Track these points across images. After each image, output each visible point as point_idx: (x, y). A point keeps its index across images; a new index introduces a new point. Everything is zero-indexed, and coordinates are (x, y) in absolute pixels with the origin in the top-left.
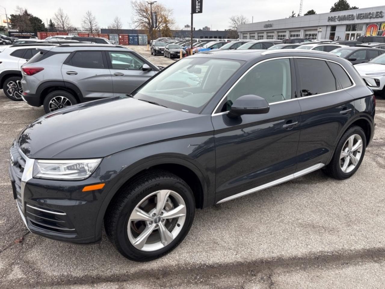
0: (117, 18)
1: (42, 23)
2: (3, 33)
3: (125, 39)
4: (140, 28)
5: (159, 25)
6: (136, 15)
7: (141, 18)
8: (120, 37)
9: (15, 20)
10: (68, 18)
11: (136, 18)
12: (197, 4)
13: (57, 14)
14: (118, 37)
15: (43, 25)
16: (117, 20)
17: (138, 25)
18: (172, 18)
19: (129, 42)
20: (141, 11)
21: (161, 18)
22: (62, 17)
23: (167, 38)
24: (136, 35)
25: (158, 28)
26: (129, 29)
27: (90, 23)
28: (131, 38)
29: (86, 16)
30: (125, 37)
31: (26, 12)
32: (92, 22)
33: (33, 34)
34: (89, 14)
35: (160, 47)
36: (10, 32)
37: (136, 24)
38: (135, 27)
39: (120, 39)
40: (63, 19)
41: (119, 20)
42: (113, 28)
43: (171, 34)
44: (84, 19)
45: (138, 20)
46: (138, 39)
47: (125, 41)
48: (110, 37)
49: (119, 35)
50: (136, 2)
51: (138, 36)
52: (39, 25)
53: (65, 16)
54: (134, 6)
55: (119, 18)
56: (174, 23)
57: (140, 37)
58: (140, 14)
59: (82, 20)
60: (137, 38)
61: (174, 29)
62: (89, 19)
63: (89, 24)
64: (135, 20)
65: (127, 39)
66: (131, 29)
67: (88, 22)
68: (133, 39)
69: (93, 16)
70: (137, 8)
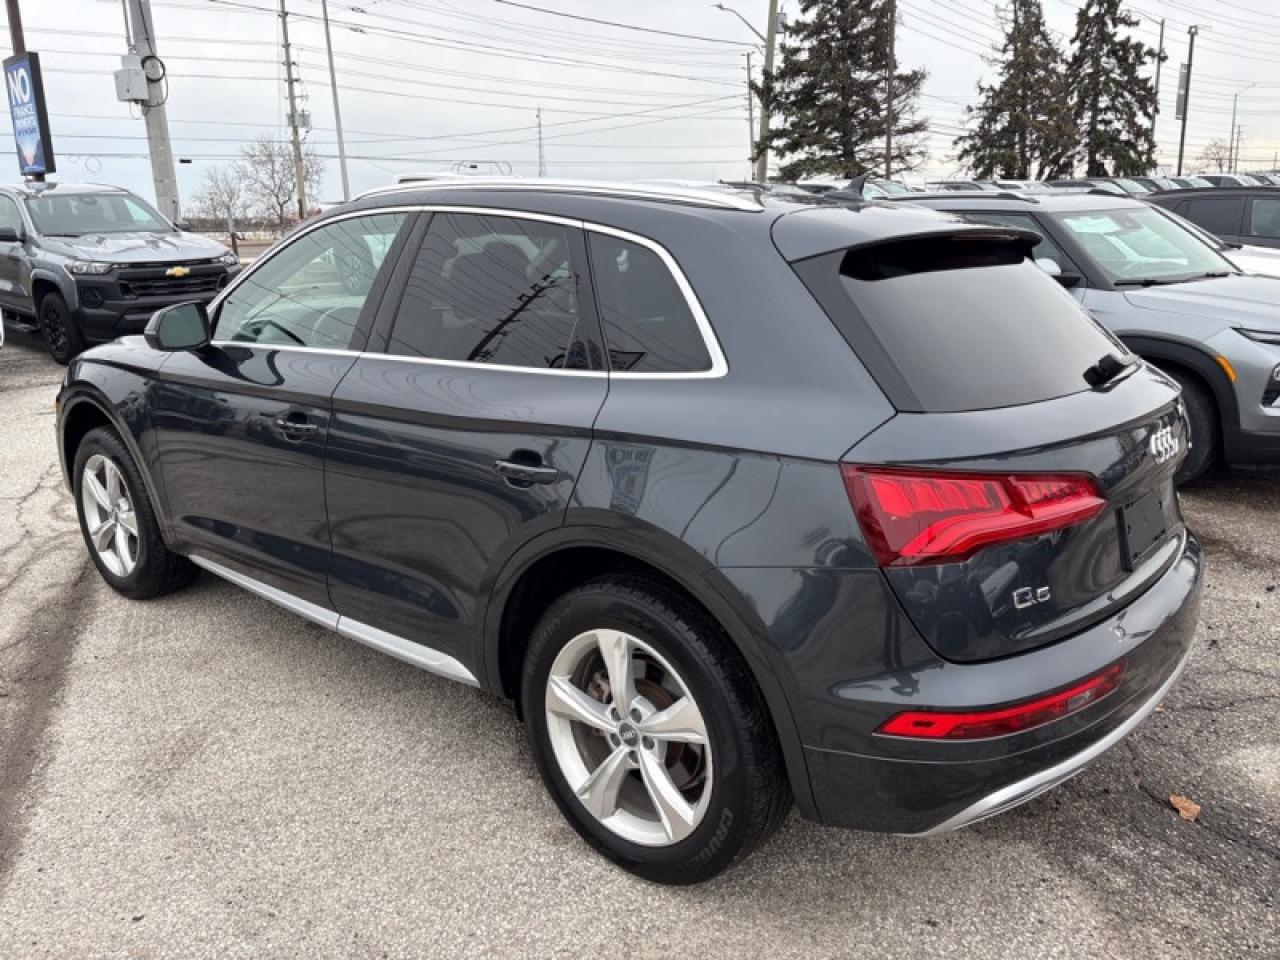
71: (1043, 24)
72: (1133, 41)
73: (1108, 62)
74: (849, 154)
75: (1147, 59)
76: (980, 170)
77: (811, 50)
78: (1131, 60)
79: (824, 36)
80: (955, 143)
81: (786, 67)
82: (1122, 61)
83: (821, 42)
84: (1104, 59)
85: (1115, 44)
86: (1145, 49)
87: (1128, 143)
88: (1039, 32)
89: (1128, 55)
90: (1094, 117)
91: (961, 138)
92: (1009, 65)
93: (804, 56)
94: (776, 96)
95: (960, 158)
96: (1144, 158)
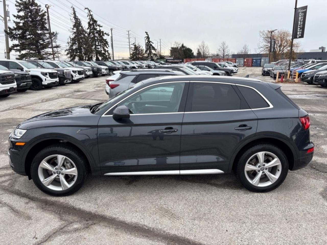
0: (245, 46)
1: (192, 52)
2: (163, 61)
3: (249, 62)
4: (265, 53)
5: (283, 48)
6: (263, 42)
7: (267, 44)
8: (245, 60)
9: (174, 51)
10: (208, 48)
11: (262, 44)
12: (299, 30)
13: (200, 45)
14: (243, 61)
15: (193, 53)
16: (245, 47)
17: (263, 50)
18: (298, 42)
19: (252, 65)
20: (267, 38)
21: (286, 43)
22: (203, 47)
23: (287, 60)
24: (260, 58)
25: (282, 51)
26: (254, 53)
27: (224, 50)
28: (255, 61)
29: (221, 45)
30: (249, 60)
31: (183, 45)
32: (225, 50)
33: (181, 60)
34: (224, 44)
35: (268, 69)
36: (167, 60)
37: (261, 49)
38: (260, 52)
39: (244, 62)
40: (204, 49)
41: (246, 47)
42: (241, 54)
43: (295, 56)
44: (219, 48)
45: (263, 46)
46: (261, 62)
47: (249, 63)
48: (237, 60)
49: (244, 59)
50: (264, 31)
51: (261, 59)
52: (189, 54)
53: (206, 46)
54: (261, 34)
55: (247, 45)
56: (299, 46)
57: (262, 60)
58: (267, 41)
59: (218, 48)
60: (259, 61)
61: (298, 52)
62: (223, 47)
63: (222, 51)
64: (261, 46)
65: (251, 62)
66: (256, 53)
67: (222, 50)
68: (256, 62)
69: (226, 45)
70: (264, 36)
71: (81, 24)
72: (102, 31)
73: (97, 35)
74: (39, 53)
75: (105, 35)
76: (72, 58)
77: (23, 23)
78: (101, 35)
79: (26, 20)
80: (65, 51)
81: (17, 27)
82: (99, 35)
83: (25, 21)
84: (95, 34)
85: (97, 31)
86: (104, 33)
87: (104, 53)
88: (81, 26)
89: (100, 33)
90: (95, 47)
91: (67, 50)
92: (75, 33)
93: (21, 25)
94: (13, 35)
95: (67, 55)
96: (108, 57)
